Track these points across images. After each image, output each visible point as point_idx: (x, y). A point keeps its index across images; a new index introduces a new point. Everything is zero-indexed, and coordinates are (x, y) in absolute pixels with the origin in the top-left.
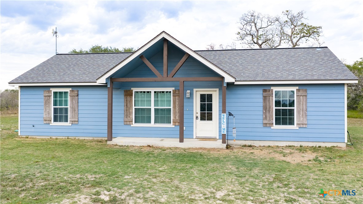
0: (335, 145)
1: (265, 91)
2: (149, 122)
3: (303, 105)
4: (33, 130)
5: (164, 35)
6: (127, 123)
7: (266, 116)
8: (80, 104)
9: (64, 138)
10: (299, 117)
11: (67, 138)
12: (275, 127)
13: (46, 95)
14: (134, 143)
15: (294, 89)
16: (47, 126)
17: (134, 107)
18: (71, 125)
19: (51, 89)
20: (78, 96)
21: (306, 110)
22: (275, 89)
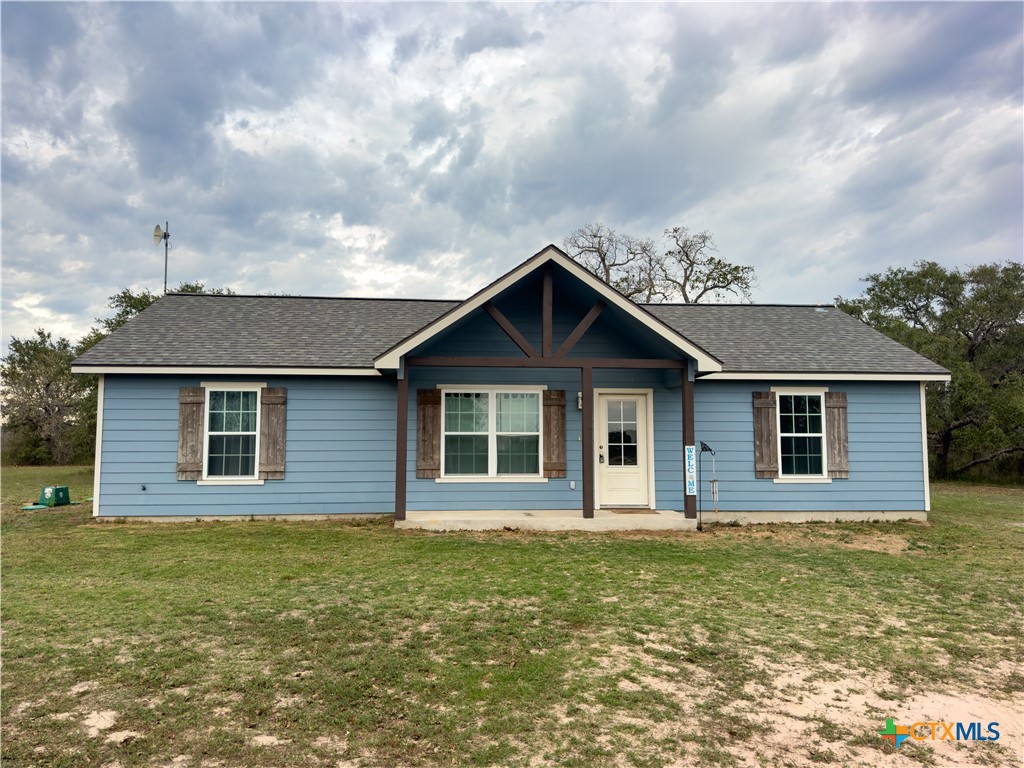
0: (906, 516)
1: (756, 396)
2: (484, 470)
3: (839, 428)
4: (142, 499)
5: (551, 255)
7: (761, 454)
9: (239, 519)
10: (831, 457)
11: (248, 518)
12: (783, 478)
15: (820, 393)
16: (187, 485)
17: (443, 434)
18: (262, 482)
19: (203, 384)
20: (285, 403)
21: (846, 441)
22: (779, 392)
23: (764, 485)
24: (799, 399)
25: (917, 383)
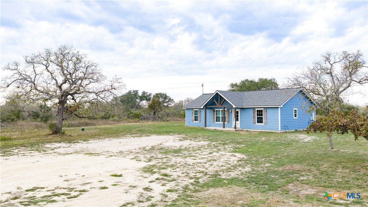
0: (276, 131)
1: (254, 110)
2: (220, 122)
3: (265, 115)
4: (189, 124)
5: (217, 92)
7: (254, 120)
8: (201, 115)
10: (264, 120)
11: (198, 127)
12: (257, 124)
13: (192, 111)
14: (211, 128)
15: (262, 109)
16: (193, 122)
17: (216, 116)
18: (199, 122)
19: (194, 109)
20: (201, 112)
21: (267, 118)
22: (257, 109)
23: (254, 125)
24: (260, 110)
25: (278, 107)
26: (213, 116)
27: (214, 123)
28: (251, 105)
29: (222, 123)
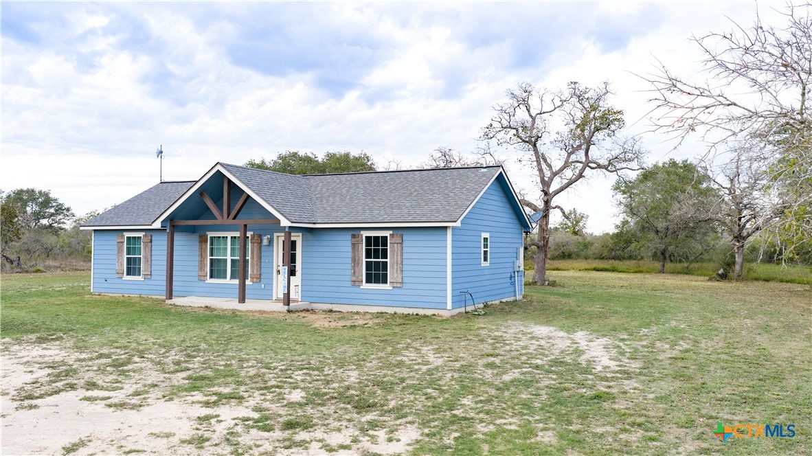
0: (436, 312)
1: (354, 236)
2: (225, 277)
3: (397, 256)
4: (105, 285)
5: (219, 168)
6: (202, 278)
7: (354, 272)
8: (153, 253)
9: (136, 296)
10: (392, 273)
11: (139, 296)
12: (365, 286)
13: (119, 241)
14: (192, 302)
15: (387, 234)
16: (119, 280)
17: (209, 258)
18: (143, 279)
19: (124, 233)
20: (151, 242)
21: (402, 263)
22: (365, 234)
23: (355, 289)
24: (376, 238)
25: (446, 228)
26: (197, 258)
27: (201, 284)
28: (345, 219)
29: (236, 282)
